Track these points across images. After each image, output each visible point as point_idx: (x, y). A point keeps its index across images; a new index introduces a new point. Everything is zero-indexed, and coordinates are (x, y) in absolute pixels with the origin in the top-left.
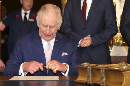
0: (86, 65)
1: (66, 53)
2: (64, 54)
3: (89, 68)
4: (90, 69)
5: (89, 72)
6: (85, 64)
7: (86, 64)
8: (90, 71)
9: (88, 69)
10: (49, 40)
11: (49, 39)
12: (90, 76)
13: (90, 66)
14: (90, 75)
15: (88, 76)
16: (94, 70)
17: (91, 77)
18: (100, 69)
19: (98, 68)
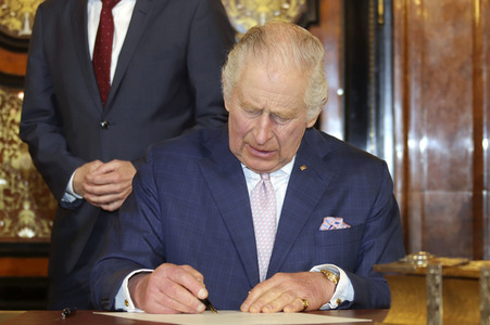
0: (420, 263)
1: (341, 221)
2: (331, 223)
3: (434, 275)
4: (438, 279)
5: (433, 289)
6: (418, 260)
7: (420, 258)
8: (437, 286)
9: (429, 279)
10: (268, 171)
11: (265, 165)
12: (437, 308)
13: (437, 268)
14: (439, 301)
15: (429, 308)
16: (452, 281)
17: (441, 311)
18: (477, 276)
19: (472, 275)
